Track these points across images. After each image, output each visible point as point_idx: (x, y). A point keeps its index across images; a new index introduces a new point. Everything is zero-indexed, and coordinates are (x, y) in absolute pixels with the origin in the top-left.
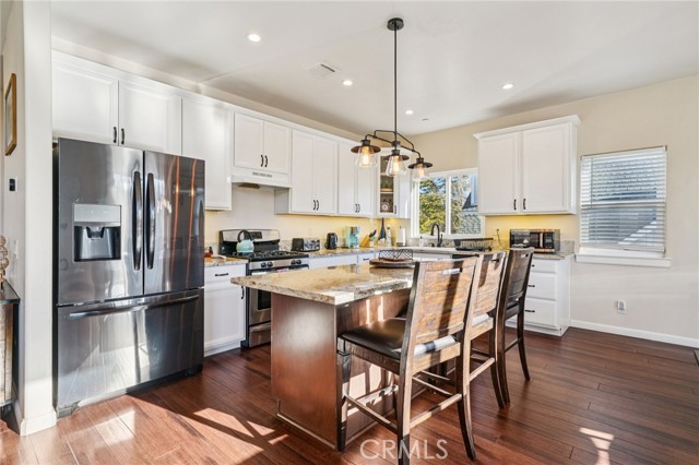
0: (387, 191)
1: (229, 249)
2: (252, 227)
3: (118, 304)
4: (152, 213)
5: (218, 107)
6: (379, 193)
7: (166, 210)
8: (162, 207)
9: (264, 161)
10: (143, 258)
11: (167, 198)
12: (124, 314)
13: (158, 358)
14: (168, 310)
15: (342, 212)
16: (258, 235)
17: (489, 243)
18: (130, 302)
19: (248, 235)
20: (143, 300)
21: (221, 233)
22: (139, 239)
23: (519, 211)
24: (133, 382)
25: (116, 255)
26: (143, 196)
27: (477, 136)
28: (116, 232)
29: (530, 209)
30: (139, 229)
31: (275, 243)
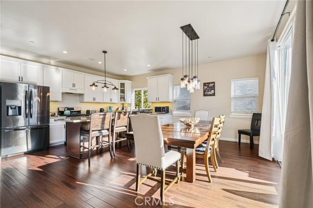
0: (122, 94)
1: (61, 113)
2: (70, 106)
3: (21, 128)
4: (32, 102)
5: (57, 69)
6: (120, 95)
7: (38, 101)
8: (36, 100)
9: (74, 85)
10: (29, 115)
11: (38, 96)
12: (23, 131)
13: (34, 144)
14: (38, 130)
15: (105, 101)
16: (73, 109)
17: (151, 111)
18: (25, 127)
19: (68, 109)
20: (29, 127)
21: (58, 108)
22: (27, 110)
23: (158, 101)
24: (26, 150)
25: (20, 114)
26: (29, 97)
27: (147, 78)
28: (20, 108)
29: (160, 100)
30: (27, 107)
31: (79, 112)
